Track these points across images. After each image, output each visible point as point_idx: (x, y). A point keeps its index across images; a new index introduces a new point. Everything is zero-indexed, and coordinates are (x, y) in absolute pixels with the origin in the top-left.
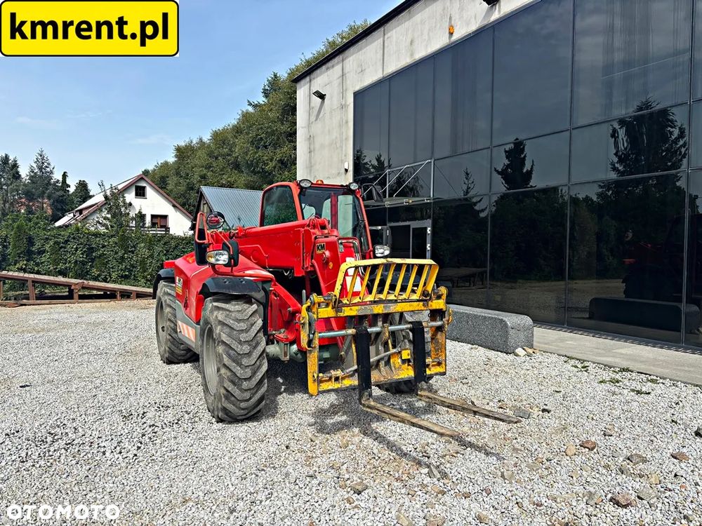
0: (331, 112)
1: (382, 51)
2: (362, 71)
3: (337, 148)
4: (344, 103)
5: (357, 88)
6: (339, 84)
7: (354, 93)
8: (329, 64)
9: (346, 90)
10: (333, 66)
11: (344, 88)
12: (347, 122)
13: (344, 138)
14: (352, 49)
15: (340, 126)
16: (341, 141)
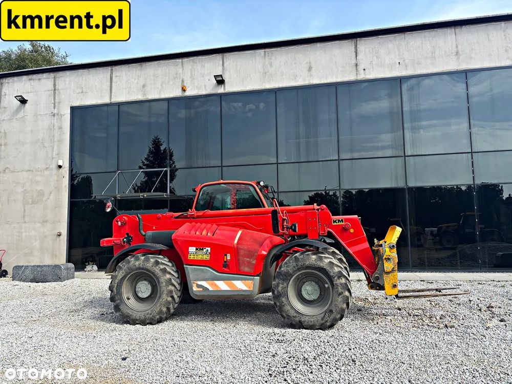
0: (36, 115)
1: (109, 84)
2: (82, 92)
3: (44, 147)
4: (56, 111)
5: (76, 104)
6: (50, 96)
7: (71, 107)
8: (35, 76)
9: (59, 103)
10: (39, 79)
11: (57, 100)
12: (60, 128)
13: (56, 139)
14: (68, 73)
15: (51, 129)
16: (52, 142)
